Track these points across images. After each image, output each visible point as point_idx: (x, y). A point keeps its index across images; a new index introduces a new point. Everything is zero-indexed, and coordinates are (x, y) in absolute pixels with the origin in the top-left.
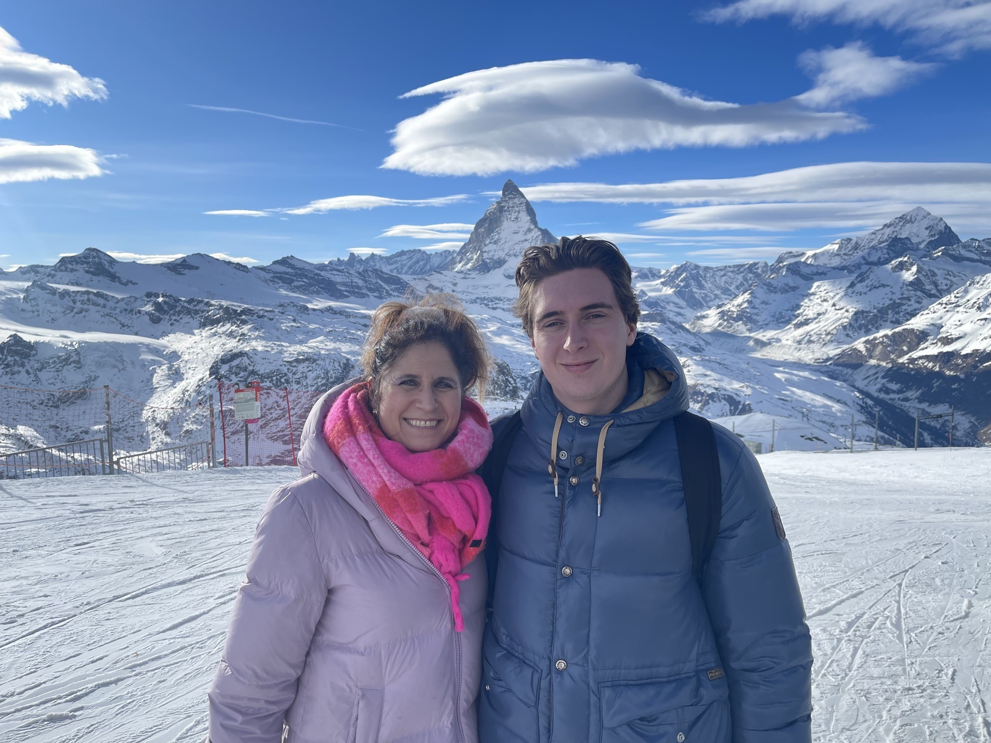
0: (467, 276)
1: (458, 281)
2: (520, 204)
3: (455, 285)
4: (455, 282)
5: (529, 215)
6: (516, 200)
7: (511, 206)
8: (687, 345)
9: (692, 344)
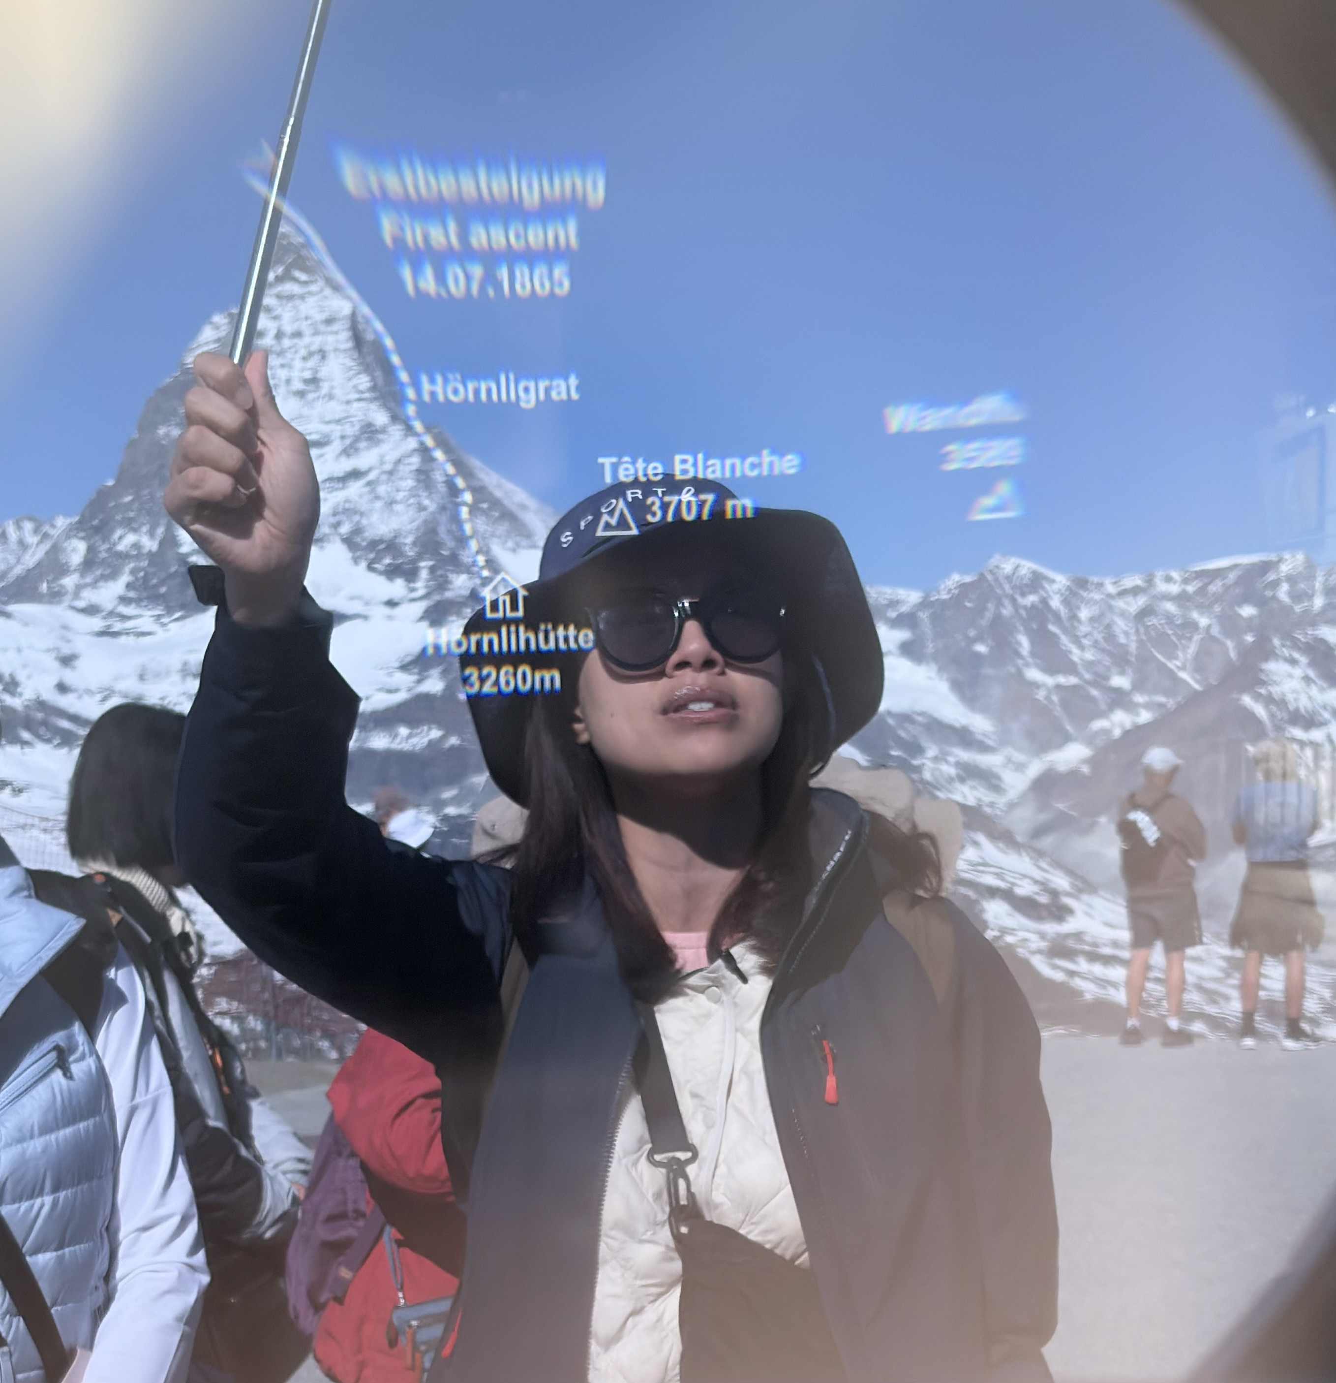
0: (118, 626)
1: (82, 644)
2: (329, 321)
3: (67, 661)
4: (66, 650)
5: (367, 369)
6: (309, 307)
7: (288, 329)
8: (1008, 895)
9: (1025, 889)
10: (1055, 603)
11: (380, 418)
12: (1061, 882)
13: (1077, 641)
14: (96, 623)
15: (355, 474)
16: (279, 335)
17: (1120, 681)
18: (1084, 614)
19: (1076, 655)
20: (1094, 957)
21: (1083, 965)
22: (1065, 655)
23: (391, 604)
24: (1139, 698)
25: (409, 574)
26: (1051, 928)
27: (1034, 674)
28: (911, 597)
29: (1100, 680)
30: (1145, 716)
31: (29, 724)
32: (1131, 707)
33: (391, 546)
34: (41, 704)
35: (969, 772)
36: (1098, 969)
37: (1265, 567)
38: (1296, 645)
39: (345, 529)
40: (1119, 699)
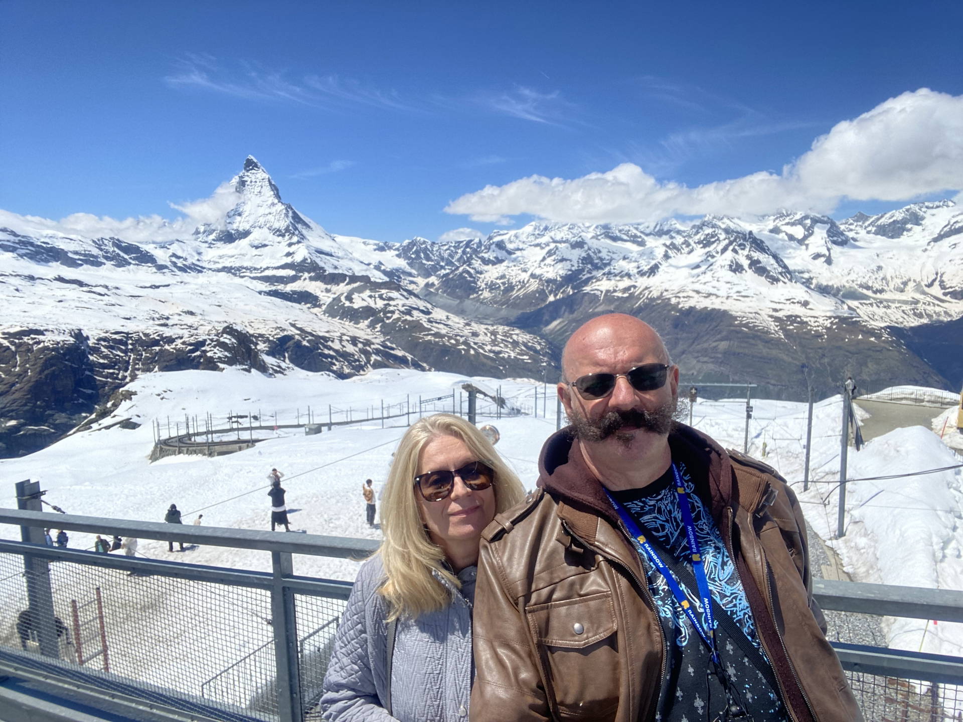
0: (212, 246)
1: (203, 250)
2: (263, 179)
4: (198, 251)
5: (273, 190)
6: (258, 176)
7: (254, 180)
8: (418, 309)
9: (422, 308)
10: (429, 247)
11: (276, 201)
12: (429, 306)
13: (433, 255)
14: (207, 245)
15: (270, 214)
16: (251, 182)
17: (442, 264)
18: (435, 249)
19: (433, 258)
20: (436, 323)
21: (434, 324)
22: (431, 258)
23: (279, 243)
24: (446, 267)
25: (283, 236)
26: (427, 317)
27: (424, 262)
28: (397, 245)
29: (438, 264)
30: (448, 271)
31: (190, 268)
32: (445, 269)
33: (279, 230)
34: (193, 264)
35: (412, 282)
36: (437, 325)
37: (471, 241)
38: (478, 257)
39: (268, 226)
40: (442, 267)
